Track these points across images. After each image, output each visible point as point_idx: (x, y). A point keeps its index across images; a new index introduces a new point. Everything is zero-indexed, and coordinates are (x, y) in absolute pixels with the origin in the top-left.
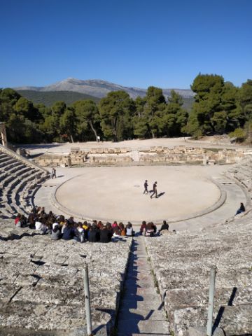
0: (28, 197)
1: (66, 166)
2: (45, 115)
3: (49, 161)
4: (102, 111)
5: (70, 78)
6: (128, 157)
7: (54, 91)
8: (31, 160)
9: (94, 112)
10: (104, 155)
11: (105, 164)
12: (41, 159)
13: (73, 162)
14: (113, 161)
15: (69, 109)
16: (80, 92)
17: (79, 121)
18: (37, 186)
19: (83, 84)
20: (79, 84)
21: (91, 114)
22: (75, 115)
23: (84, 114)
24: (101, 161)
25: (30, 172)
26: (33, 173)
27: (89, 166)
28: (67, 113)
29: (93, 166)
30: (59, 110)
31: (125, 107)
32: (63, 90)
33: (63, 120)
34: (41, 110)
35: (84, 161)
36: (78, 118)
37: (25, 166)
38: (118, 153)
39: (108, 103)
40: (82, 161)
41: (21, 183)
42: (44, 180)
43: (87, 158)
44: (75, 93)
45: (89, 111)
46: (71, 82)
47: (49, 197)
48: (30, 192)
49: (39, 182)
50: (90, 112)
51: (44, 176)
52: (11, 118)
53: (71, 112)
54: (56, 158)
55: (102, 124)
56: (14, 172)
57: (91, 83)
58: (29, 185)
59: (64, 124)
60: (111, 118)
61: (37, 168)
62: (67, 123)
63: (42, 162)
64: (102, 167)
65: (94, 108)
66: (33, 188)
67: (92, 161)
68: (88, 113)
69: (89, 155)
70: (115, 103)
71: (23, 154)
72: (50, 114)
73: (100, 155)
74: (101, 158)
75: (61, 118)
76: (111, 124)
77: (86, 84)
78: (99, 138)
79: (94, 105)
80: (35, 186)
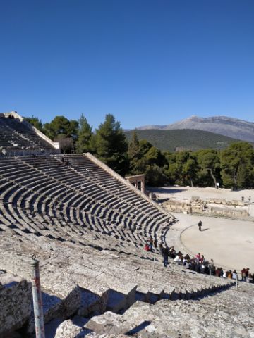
0: (162, 236)
1: (188, 213)
2: (170, 162)
3: (174, 207)
4: (223, 162)
5: (193, 116)
6: (245, 211)
7: (176, 128)
8: (160, 204)
9: (214, 161)
10: (221, 206)
11: (222, 216)
12: (167, 204)
13: (194, 210)
14: (229, 213)
15: (192, 158)
16: (201, 129)
17: (200, 168)
18: (167, 229)
19: (205, 121)
20: (202, 122)
21: (212, 163)
22: (197, 163)
23: (205, 162)
24: (218, 212)
25: (161, 216)
26: (163, 217)
27: (207, 215)
28: (190, 161)
29: (211, 216)
30: (183, 159)
31: (247, 157)
32: (185, 128)
33: (186, 167)
34: (167, 157)
35: (203, 211)
36: (199, 165)
37: (158, 211)
38: (235, 205)
39: (229, 154)
40: (201, 210)
41: (156, 224)
42: (171, 224)
43: (205, 207)
44: (196, 130)
45: (210, 159)
46: (194, 119)
47: (176, 239)
48: (162, 233)
49: (168, 225)
50: (211, 161)
51: (171, 220)
52: (148, 169)
53: (193, 160)
54: (180, 204)
55: (222, 173)
56: (151, 215)
57: (214, 120)
58: (161, 227)
59: (186, 171)
60: (231, 168)
61: (166, 213)
62: (189, 170)
63: (168, 207)
64: (218, 218)
65: (215, 157)
66: (164, 229)
67: (210, 211)
68: (209, 162)
69: (208, 205)
70: (236, 154)
71: (154, 198)
72: (174, 161)
73: (218, 206)
74: (218, 209)
75: (184, 166)
76: (231, 174)
77: (209, 121)
78: (218, 184)
79: (215, 155)
80: (165, 228)
